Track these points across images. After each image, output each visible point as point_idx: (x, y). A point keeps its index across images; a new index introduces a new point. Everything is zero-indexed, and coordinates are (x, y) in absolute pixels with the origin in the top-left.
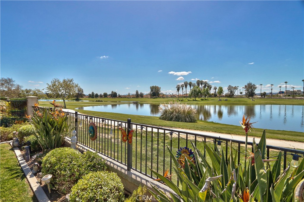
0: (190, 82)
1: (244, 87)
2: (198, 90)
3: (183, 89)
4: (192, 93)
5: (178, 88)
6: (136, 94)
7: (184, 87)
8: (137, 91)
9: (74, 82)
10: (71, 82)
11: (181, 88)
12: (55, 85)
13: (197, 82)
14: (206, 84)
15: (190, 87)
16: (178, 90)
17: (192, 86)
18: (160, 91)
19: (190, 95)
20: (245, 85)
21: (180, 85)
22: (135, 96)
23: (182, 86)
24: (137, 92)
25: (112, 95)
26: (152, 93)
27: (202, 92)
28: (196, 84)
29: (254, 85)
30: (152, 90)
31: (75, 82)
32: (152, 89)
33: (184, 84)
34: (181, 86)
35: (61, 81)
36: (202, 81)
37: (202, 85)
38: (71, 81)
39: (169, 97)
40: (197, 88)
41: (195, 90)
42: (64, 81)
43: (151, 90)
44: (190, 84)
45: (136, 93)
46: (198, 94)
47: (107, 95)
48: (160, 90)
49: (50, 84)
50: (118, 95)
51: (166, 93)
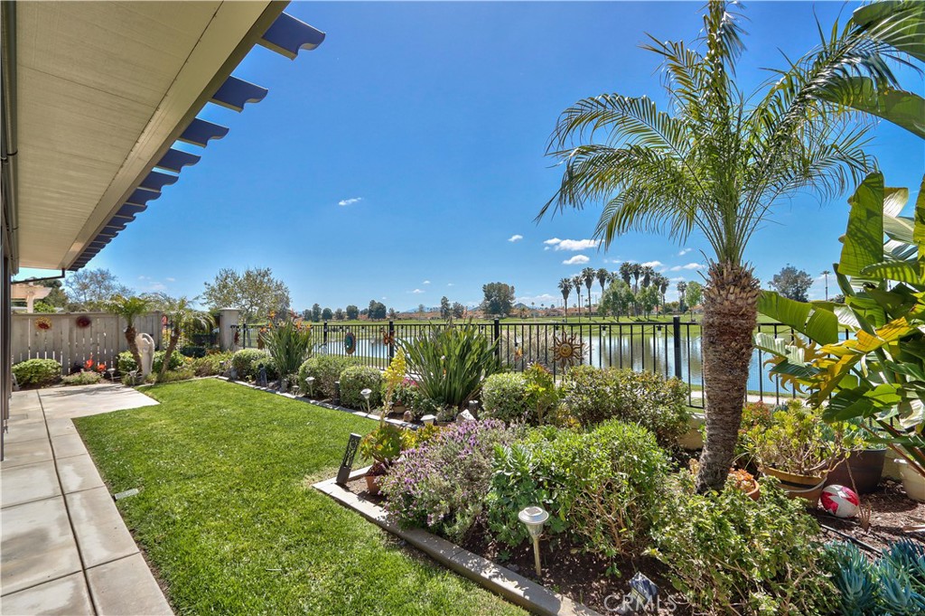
0: (601, 271)
1: (772, 280)
2: (623, 292)
3: (578, 291)
4: (608, 301)
5: (566, 287)
6: (443, 307)
7: (581, 284)
8: (445, 298)
9: (272, 277)
10: (264, 276)
11: (574, 289)
12: (225, 287)
13: (622, 268)
14: (648, 274)
15: (602, 285)
16: (566, 293)
17: (608, 281)
18: (512, 299)
19: (600, 307)
20: (775, 276)
21: (571, 280)
22: (439, 315)
23: (577, 283)
24: (445, 302)
25: (371, 311)
26: (490, 305)
27: (636, 298)
28: (620, 276)
29: (804, 274)
30: (488, 297)
31: (276, 276)
32: (489, 291)
33: (584, 276)
34: (574, 281)
35: (241, 275)
36: (636, 265)
37: (637, 278)
38: (266, 274)
39: (540, 315)
40: (622, 287)
41: (615, 294)
42: (248, 275)
43: (486, 295)
44: (602, 276)
45: (441, 306)
46: (625, 305)
47: (357, 312)
48: (514, 295)
49: (213, 283)
50: (387, 311)
51: (533, 303)
